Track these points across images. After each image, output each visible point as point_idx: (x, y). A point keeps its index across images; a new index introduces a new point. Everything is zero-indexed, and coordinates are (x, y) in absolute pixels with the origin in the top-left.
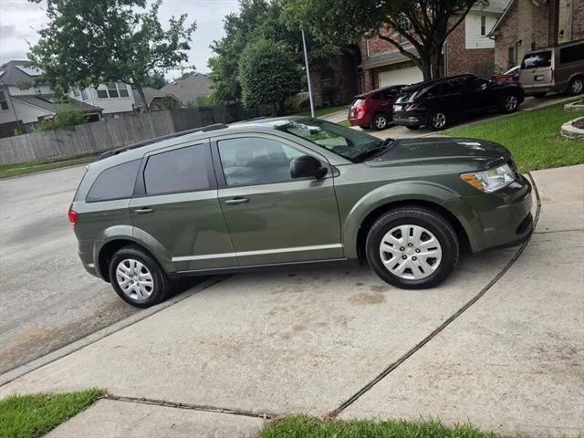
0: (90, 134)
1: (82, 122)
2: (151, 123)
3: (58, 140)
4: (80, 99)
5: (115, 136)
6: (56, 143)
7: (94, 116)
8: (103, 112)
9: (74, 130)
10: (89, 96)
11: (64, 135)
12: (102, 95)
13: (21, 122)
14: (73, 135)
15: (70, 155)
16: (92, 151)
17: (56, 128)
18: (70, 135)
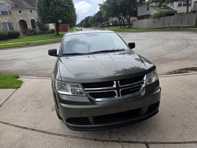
0: (164, 21)
1: (163, 16)
2: (187, 18)
3: (154, 22)
4: (171, 7)
5: (172, 22)
6: (153, 23)
7: (172, 14)
8: (177, 12)
9: (160, 19)
10: (175, 6)
11: (156, 20)
12: (180, 5)
13: (150, 14)
14: (159, 21)
15: (156, 27)
16: (163, 27)
17: (155, 18)
18: (158, 21)
